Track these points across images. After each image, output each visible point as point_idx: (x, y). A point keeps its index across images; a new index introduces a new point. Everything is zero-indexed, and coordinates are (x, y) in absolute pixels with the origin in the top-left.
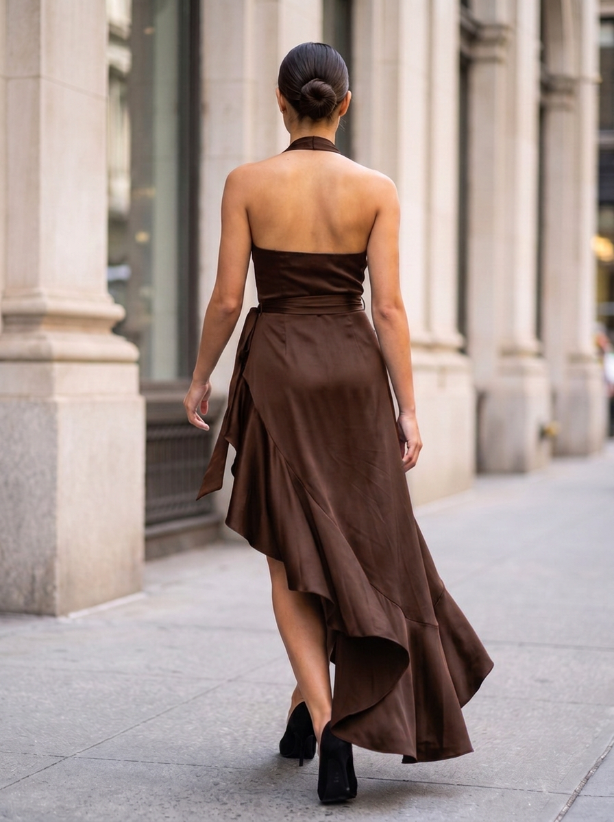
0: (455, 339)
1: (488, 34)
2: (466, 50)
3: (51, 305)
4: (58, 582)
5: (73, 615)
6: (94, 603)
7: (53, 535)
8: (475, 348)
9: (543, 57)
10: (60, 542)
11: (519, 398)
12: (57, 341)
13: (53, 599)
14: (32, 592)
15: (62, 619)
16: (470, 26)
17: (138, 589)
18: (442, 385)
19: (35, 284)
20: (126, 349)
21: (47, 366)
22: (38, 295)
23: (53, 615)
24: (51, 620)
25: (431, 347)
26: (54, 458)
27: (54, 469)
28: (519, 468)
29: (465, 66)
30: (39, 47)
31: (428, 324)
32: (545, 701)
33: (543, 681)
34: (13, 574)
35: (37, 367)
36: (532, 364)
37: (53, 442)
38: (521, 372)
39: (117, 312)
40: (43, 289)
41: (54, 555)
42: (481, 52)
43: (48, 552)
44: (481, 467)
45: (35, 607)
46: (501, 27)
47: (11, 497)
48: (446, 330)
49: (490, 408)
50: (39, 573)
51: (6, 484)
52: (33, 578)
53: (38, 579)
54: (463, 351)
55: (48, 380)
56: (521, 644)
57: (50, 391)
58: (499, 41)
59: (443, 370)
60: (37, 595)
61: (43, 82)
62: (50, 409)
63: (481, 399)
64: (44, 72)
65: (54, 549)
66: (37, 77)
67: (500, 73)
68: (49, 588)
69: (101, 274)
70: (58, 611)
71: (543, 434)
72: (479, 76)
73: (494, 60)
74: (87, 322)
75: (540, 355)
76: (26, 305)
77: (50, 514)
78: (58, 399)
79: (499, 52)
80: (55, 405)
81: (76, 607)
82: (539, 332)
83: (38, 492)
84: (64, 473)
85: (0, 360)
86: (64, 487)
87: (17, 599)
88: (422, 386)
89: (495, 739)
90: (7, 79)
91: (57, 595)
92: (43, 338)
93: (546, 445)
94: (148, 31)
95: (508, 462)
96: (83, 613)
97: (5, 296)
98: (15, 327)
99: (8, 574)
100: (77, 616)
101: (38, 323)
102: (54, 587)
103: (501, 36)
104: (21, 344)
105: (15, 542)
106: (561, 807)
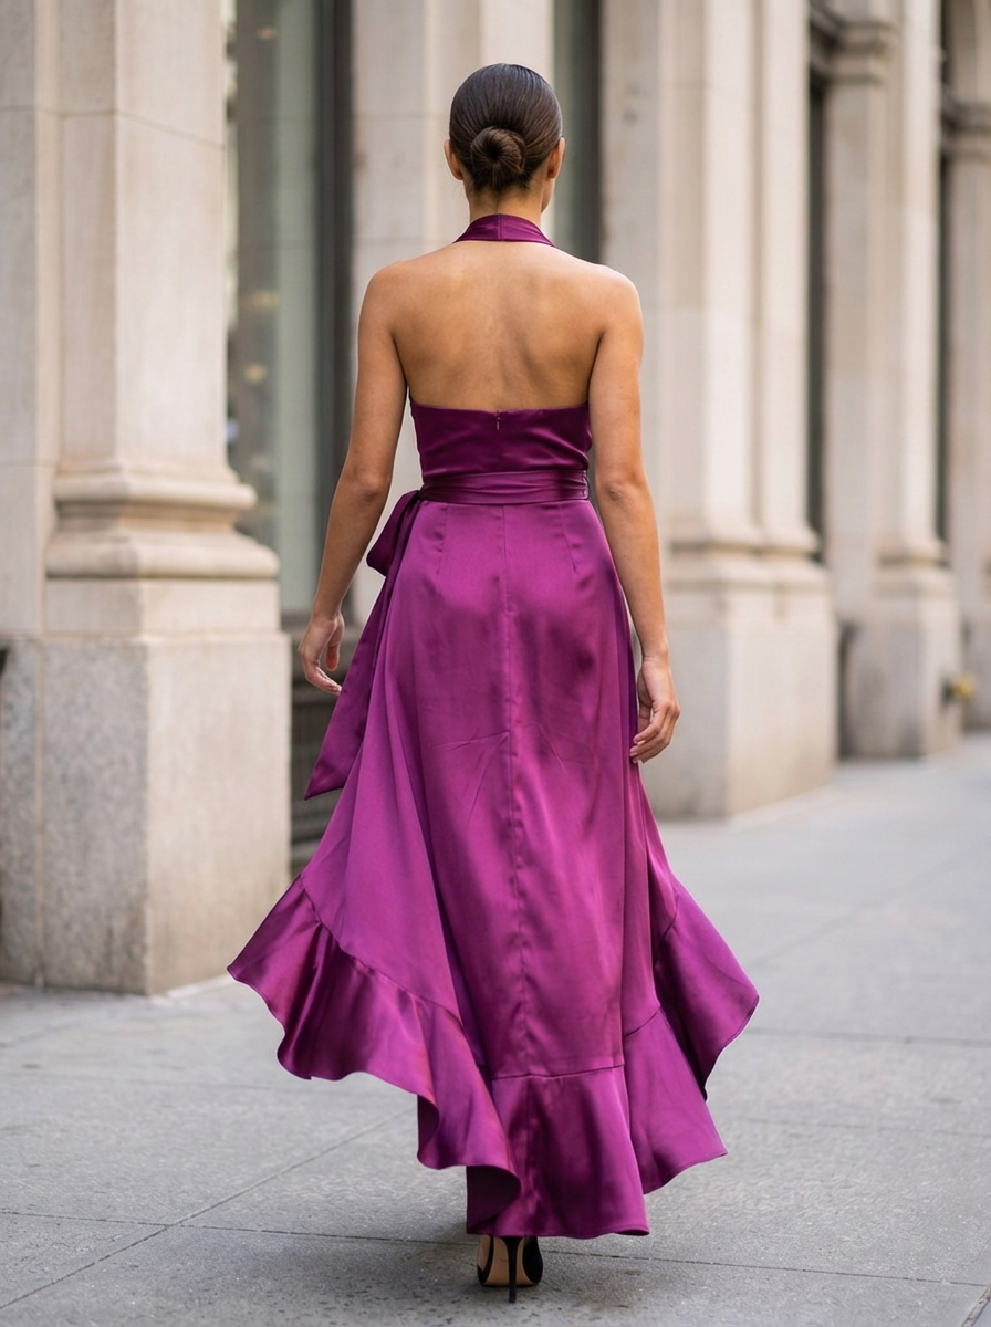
0: (803, 538)
1: (855, 37)
2: (821, 64)
3: (137, 486)
4: (150, 939)
5: (175, 994)
6: (209, 975)
7: (140, 863)
8: (837, 552)
9: (946, 74)
10: (153, 875)
11: (911, 635)
12: (149, 546)
13: (142, 967)
14: (108, 956)
15: (157, 1001)
16: (827, 25)
18: (780, 612)
19: (109, 450)
20: (256, 557)
21: (130, 586)
22: (116, 469)
23: (141, 992)
24: (139, 1001)
25: (760, 552)
26: (142, 736)
27: (142, 754)
28: (910, 750)
29: (819, 90)
30: (113, 64)
31: (756, 511)
32: (946, 1133)
33: (945, 1101)
34: (77, 928)
35: (115, 587)
36: (931, 578)
37: (141, 710)
38: (914, 592)
39: (244, 495)
40: (122, 459)
41: (143, 896)
42: (845, 66)
43: (134, 891)
44: (848, 747)
45: (114, 980)
46: (877, 25)
47: (71, 801)
48: (787, 522)
49: (861, 653)
50: (120, 924)
51: (64, 779)
52: (110, 933)
53: (117, 934)
54: (817, 557)
55: (132, 607)
56: (908, 1041)
57: (136, 625)
58: (875, 48)
59: (780, 589)
60: (117, 962)
61: (121, 120)
62: (135, 656)
63: (847, 637)
64: (121, 104)
65: (144, 885)
66: (111, 112)
67: (876, 100)
68: (136, 950)
69: (219, 432)
70: (150, 988)
71: (948, 693)
72: (842, 105)
73: (866, 80)
74: (195, 514)
75: (943, 564)
76: (94, 485)
77: (137, 829)
78: (147, 639)
79: (874, 66)
80: (143, 651)
81: (178, 983)
82: (942, 525)
83: (117, 792)
84: (160, 760)
85: (52, 576)
86: (159, 783)
87: (84, 967)
88: (748, 615)
89: (863, 1195)
90: (62, 116)
91: (149, 961)
92: (124, 540)
93: (954, 713)
94: (266, 34)
95: (890, 740)
96: (191, 990)
97: (60, 472)
98: (77, 522)
99: (67, 927)
100: (183, 995)
101: (115, 516)
102: (144, 948)
103: (878, 41)
104: (86, 549)
105: (79, 874)
106: (969, 1309)
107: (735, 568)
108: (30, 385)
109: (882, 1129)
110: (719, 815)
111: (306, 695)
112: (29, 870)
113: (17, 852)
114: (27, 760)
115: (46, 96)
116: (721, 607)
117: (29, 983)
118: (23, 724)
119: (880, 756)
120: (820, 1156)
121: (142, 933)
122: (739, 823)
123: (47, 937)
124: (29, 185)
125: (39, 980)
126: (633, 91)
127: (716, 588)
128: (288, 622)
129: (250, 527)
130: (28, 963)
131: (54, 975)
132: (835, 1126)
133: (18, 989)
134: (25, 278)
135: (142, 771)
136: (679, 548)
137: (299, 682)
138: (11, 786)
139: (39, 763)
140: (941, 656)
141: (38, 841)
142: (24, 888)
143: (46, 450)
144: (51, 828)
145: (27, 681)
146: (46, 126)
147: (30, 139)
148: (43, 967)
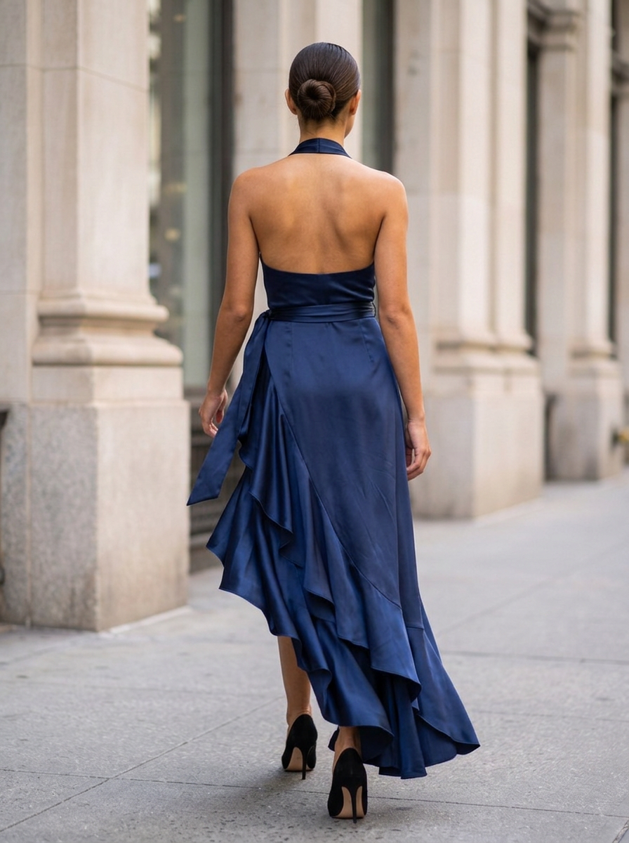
0: (522, 340)
1: (556, 21)
2: (535, 38)
3: (91, 307)
4: (98, 595)
5: (115, 630)
6: (137, 618)
7: (92, 546)
8: (544, 350)
9: (615, 44)
10: (100, 554)
11: (591, 401)
12: (99, 345)
13: (94, 613)
14: (72, 606)
15: (103, 635)
16: (539, 13)
17: (182, 603)
18: (508, 388)
19: (73, 284)
20: (168, 351)
21: (86, 370)
22: (78, 296)
23: (93, 630)
24: (92, 636)
25: (495, 349)
26: (94, 466)
27: (94, 477)
28: (591, 475)
29: (534, 54)
30: (75, 36)
31: (492, 323)
32: (605, 720)
33: (604, 699)
34: (52, 588)
35: (77, 371)
36: (605, 365)
37: (93, 450)
38: (593, 374)
39: (160, 313)
40: (81, 289)
41: (95, 568)
42: (550, 39)
43: (89, 565)
44: (551, 474)
45: (76, 622)
46: (570, 13)
47: (49, 508)
48: (512, 329)
49: (559, 414)
50: (79, 585)
51: (44, 493)
52: (73, 592)
53: (78, 592)
54: (532, 352)
55: (87, 383)
56: (583, 661)
57: (90, 397)
58: (569, 28)
59: (508, 372)
60: (77, 610)
61: (81, 74)
62: (89, 416)
63: (550, 403)
64: (81, 63)
65: (95, 561)
66: (75, 68)
67: (570, 60)
68: (90, 602)
69: (144, 271)
70: (98, 626)
71: (616, 439)
72: (549, 63)
73: (564, 48)
74: (129, 324)
75: (613, 356)
76: (63, 306)
77: (91, 526)
78: (97, 404)
79: (570, 39)
80: (94, 412)
81: (117, 623)
82: (612, 332)
83: (78, 502)
84: (105, 482)
85: (37, 364)
86: (104, 496)
87: (56, 613)
88: (486, 389)
89: (552, 759)
90: (43, 70)
91: (98, 609)
92: (82, 341)
93: (620, 451)
94: (179, 18)
95: (579, 469)
96: (125, 628)
97: (41, 297)
98: (52, 330)
99: (46, 588)
100: (119, 631)
101: (76, 326)
102: (95, 601)
103: (571, 23)
104: (57, 347)
105: (53, 554)
106: (618, 831)
107: (478, 359)
108: (23, 242)
109: (564, 717)
110: (468, 516)
111: (201, 440)
112: (22, 551)
113: (14, 540)
114: (20, 481)
115: (32, 57)
116: (470, 384)
117: (22, 623)
118: (17, 459)
119: (572, 479)
120: (524, 734)
121: (94, 591)
122: (481, 522)
123: (33, 595)
124: (21, 115)
125: (28, 622)
126: (414, 55)
127: (467, 372)
128: (188, 393)
129: (163, 332)
130: (21, 610)
131: (37, 618)
132: (534, 715)
133: (14, 627)
134: (20, 173)
135: (94, 489)
136: (443, 347)
137: (196, 431)
138: (10, 497)
139: (28, 483)
140: (610, 415)
141: (27, 533)
142: (19, 563)
143: (33, 283)
144: (36, 525)
145: (21, 431)
146: (32, 76)
147: (23, 84)
148: (30, 613)
